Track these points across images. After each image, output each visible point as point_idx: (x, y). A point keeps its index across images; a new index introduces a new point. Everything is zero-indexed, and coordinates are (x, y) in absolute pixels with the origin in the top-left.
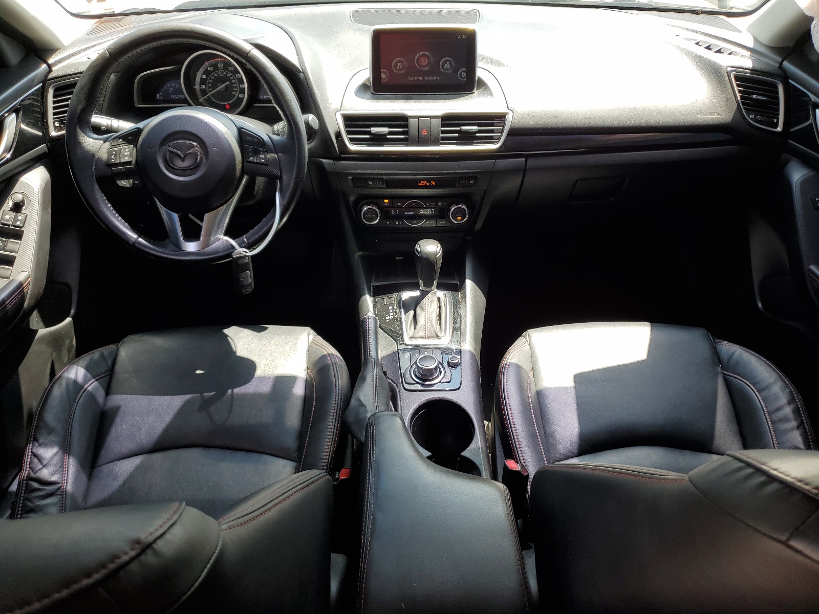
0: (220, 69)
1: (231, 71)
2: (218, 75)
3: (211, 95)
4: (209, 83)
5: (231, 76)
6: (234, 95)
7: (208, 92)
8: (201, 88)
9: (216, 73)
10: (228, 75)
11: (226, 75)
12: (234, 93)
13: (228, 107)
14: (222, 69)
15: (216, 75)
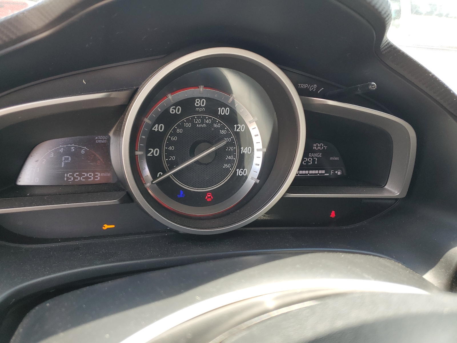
0: (198, 112)
1: (223, 118)
2: (194, 125)
3: (174, 174)
4: (170, 143)
5: (223, 128)
6: (228, 171)
7: (165, 165)
8: (149, 155)
9: (188, 121)
10: (215, 125)
11: (210, 126)
12: (226, 166)
13: (209, 198)
14: (202, 113)
15: (188, 125)
